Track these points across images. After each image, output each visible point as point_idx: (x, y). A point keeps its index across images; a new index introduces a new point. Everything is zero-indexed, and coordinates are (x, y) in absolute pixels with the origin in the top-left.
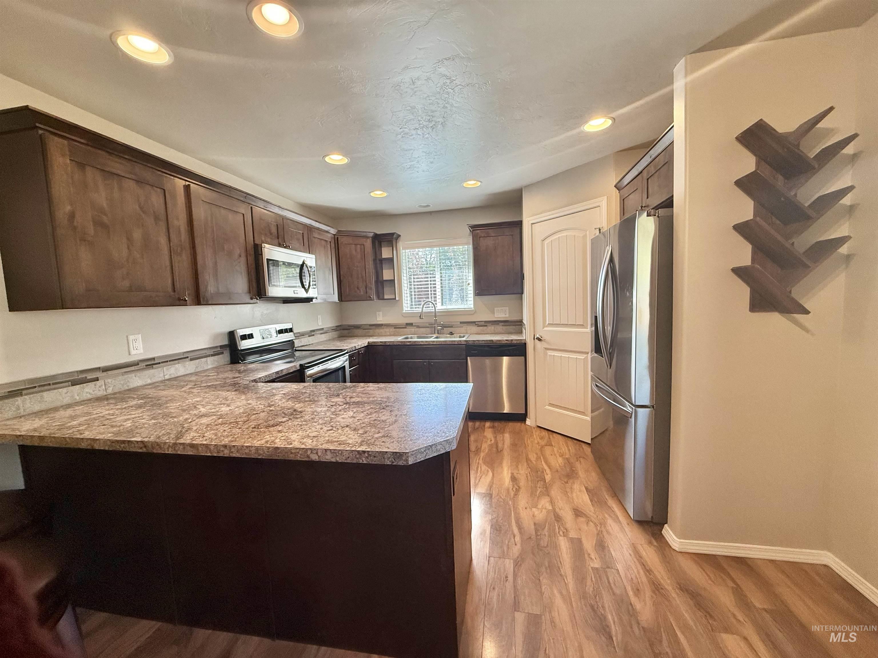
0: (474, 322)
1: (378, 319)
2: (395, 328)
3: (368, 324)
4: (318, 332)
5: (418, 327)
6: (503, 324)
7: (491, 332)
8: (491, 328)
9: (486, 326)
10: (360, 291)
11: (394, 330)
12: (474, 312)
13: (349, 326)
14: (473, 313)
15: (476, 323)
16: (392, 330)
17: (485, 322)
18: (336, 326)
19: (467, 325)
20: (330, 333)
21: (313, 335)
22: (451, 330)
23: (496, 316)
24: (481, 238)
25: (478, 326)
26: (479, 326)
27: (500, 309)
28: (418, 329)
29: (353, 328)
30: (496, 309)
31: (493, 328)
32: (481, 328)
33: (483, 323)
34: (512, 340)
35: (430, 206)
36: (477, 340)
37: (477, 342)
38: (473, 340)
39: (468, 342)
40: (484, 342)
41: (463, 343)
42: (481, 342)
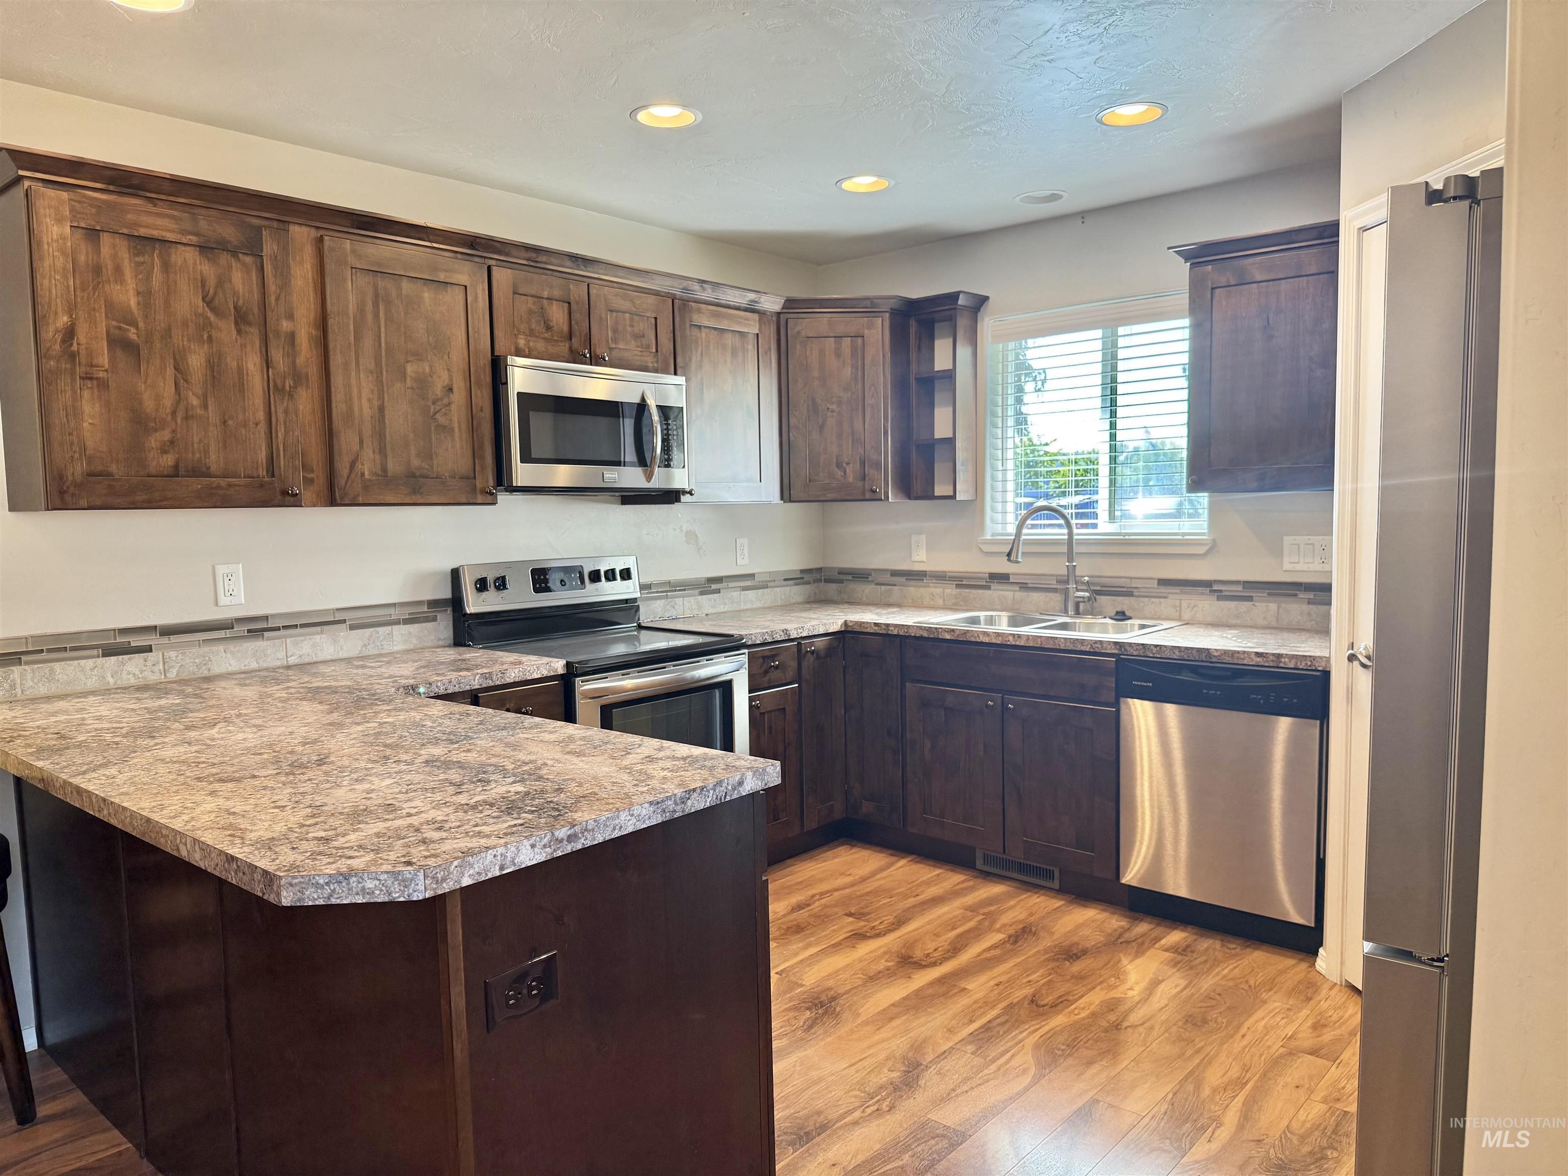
0: (1206, 584)
1: (916, 558)
2: (958, 586)
3: (886, 570)
4: (731, 585)
5: (1024, 587)
6: (1311, 595)
7: (1265, 623)
8: (1265, 608)
9: (1250, 599)
10: (845, 472)
11: (955, 591)
12: (1207, 548)
13: (842, 572)
14: (1202, 550)
15: (1215, 587)
16: (951, 590)
17: (1248, 584)
18: (802, 571)
19: (1182, 593)
20: (778, 589)
21: (718, 591)
22: (1123, 603)
23: (1287, 566)
24: (1218, 291)
25: (1219, 598)
26: (1221, 597)
27: (1302, 539)
28: (1023, 594)
29: (850, 577)
30: (1288, 540)
31: (1273, 606)
32: (1232, 604)
33: (1240, 588)
34: (1279, 656)
35: (1060, 197)
36: (1156, 646)
37: (1155, 650)
38: (1143, 645)
39: (1126, 650)
40: (1177, 655)
41: (1109, 652)
42: (1167, 654)
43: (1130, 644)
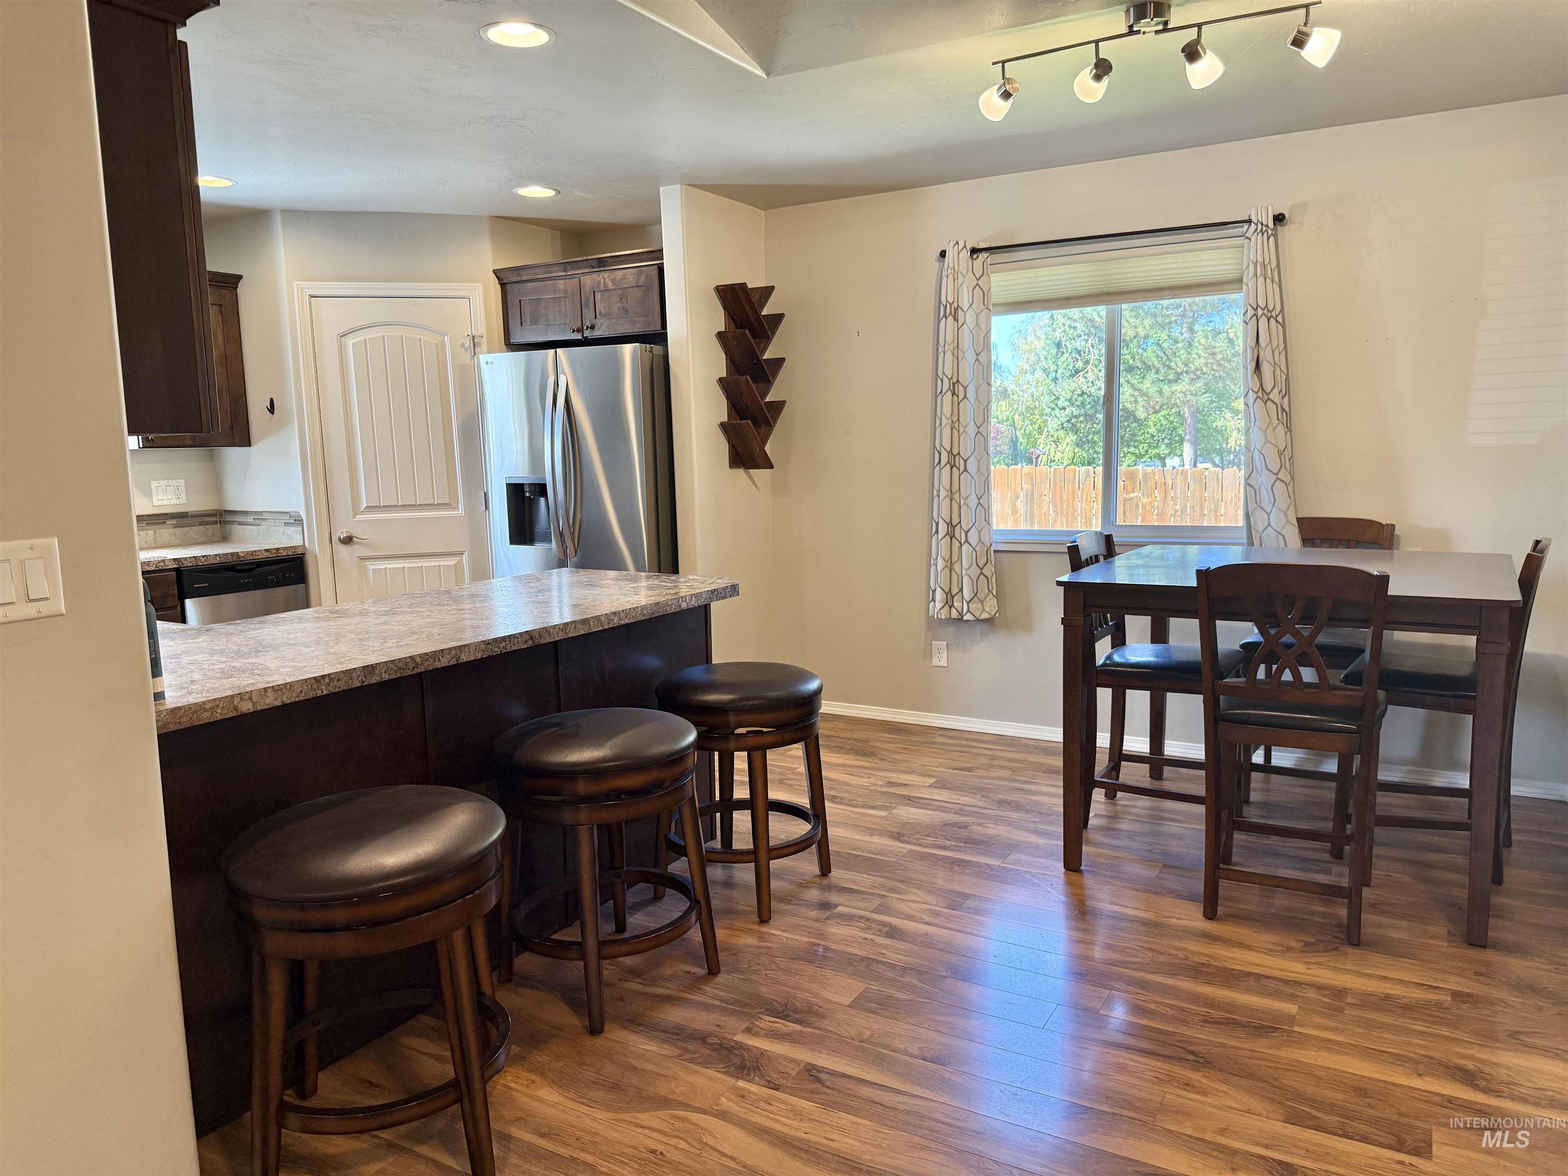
6: (174, 522)
23: (156, 503)
27: (163, 483)
30: (154, 484)
31: (151, 532)
34: (278, 549)
36: (203, 557)
37: (203, 560)
38: (194, 557)
39: (182, 563)
40: (218, 560)
41: (170, 567)
42: (212, 561)
43: (185, 559)
